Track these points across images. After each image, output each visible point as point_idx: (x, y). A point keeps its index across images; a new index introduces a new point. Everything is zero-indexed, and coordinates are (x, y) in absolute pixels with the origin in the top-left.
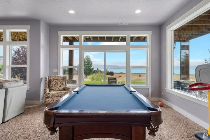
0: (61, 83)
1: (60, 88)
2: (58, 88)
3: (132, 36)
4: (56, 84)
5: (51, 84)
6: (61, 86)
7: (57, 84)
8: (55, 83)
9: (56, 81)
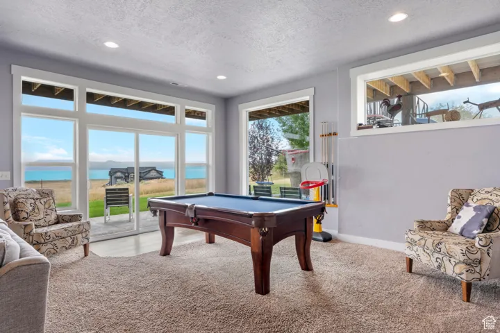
0: (47, 206)
1: (48, 218)
2: (43, 221)
3: (187, 107)
4: (34, 209)
5: (18, 211)
6: (48, 213)
7: (36, 210)
8: (31, 208)
9: (33, 201)
